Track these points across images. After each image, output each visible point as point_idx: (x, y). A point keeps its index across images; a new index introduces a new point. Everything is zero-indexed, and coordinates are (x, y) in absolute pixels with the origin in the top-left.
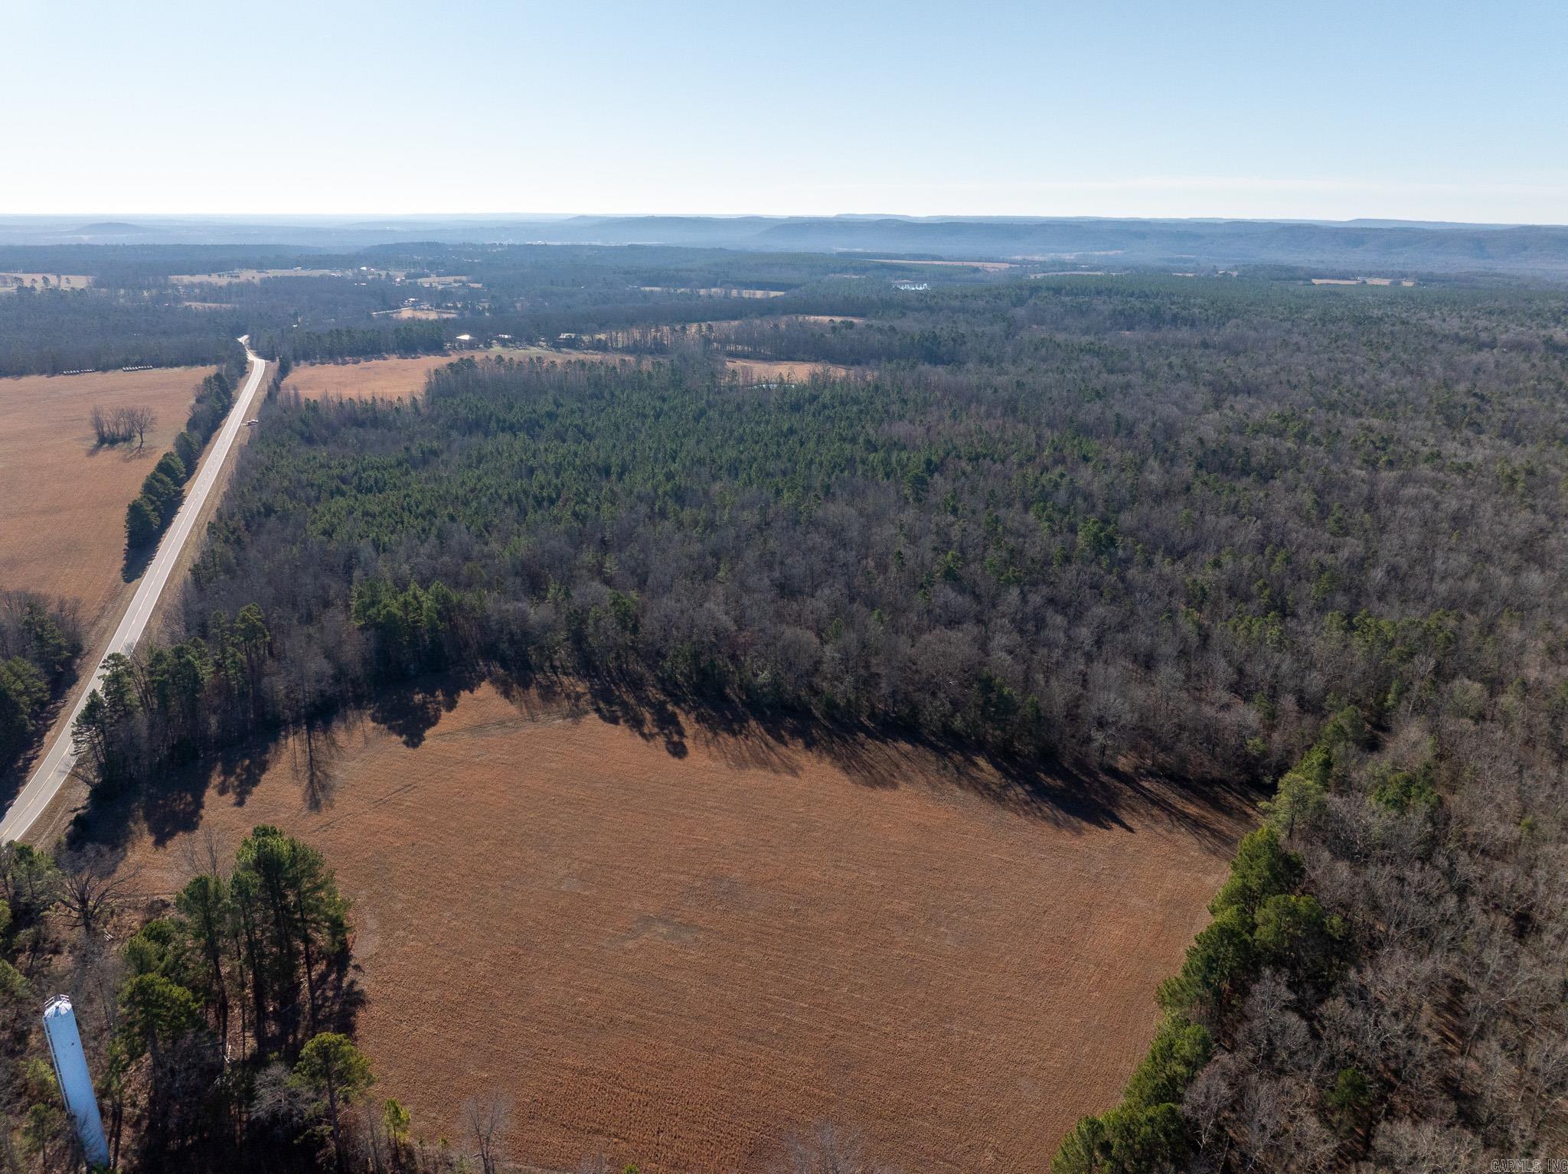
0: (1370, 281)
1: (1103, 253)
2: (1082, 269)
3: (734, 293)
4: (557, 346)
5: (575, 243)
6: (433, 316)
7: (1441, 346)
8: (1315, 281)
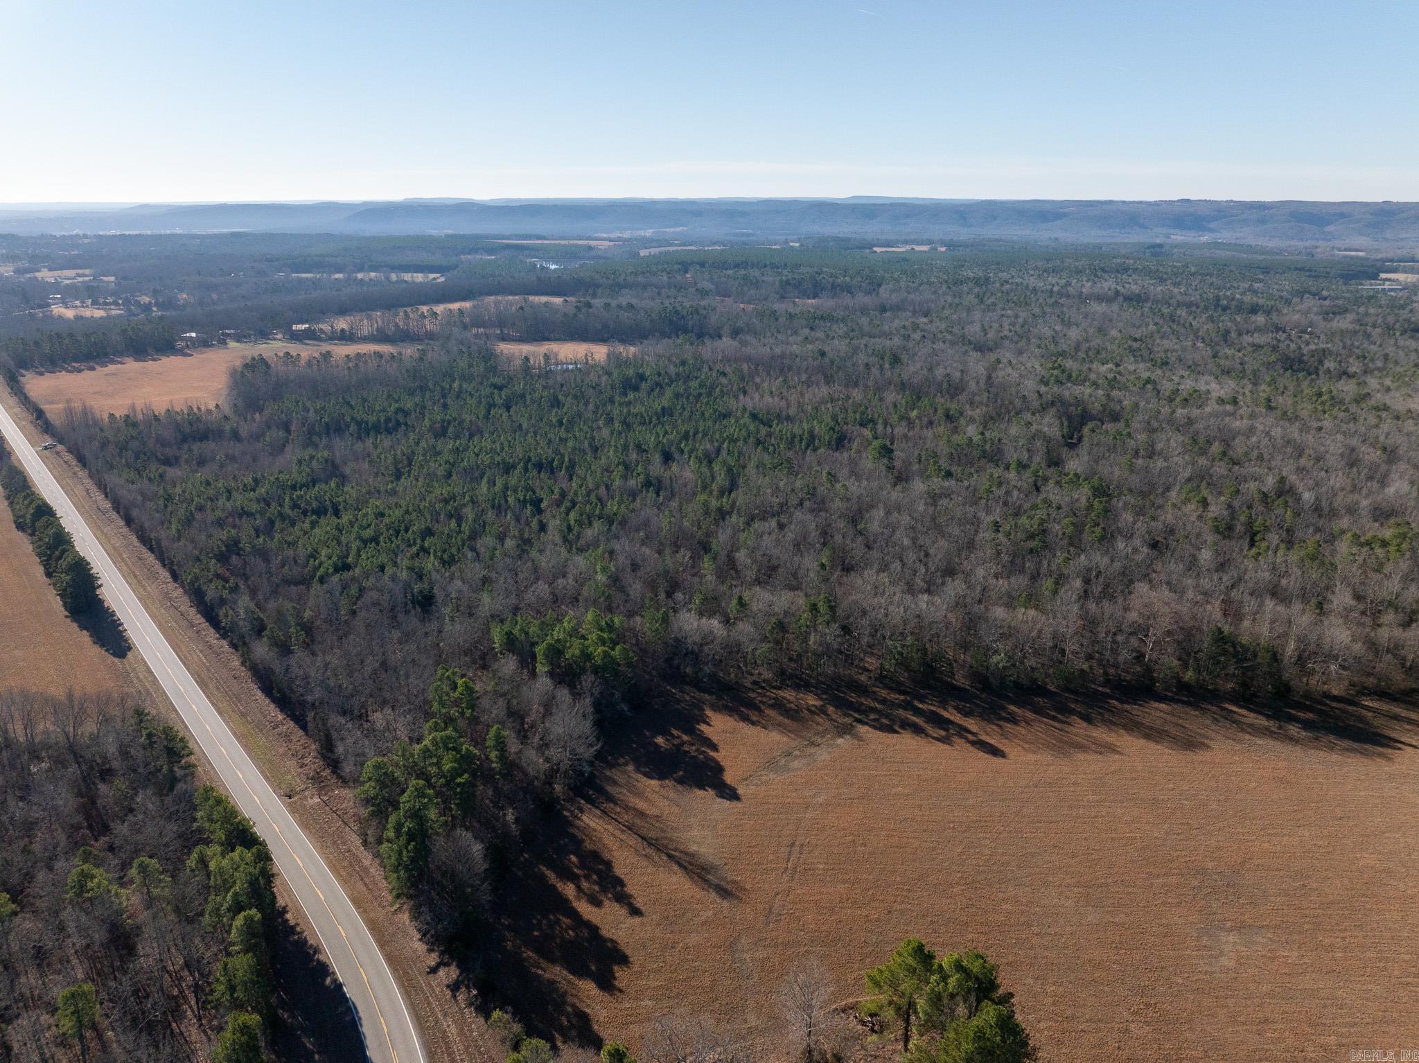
0: (918, 248)
1: (672, 230)
2: (676, 245)
3: (394, 277)
4: (296, 337)
5: (157, 232)
6: (99, 313)
7: (1061, 301)
8: (878, 250)
